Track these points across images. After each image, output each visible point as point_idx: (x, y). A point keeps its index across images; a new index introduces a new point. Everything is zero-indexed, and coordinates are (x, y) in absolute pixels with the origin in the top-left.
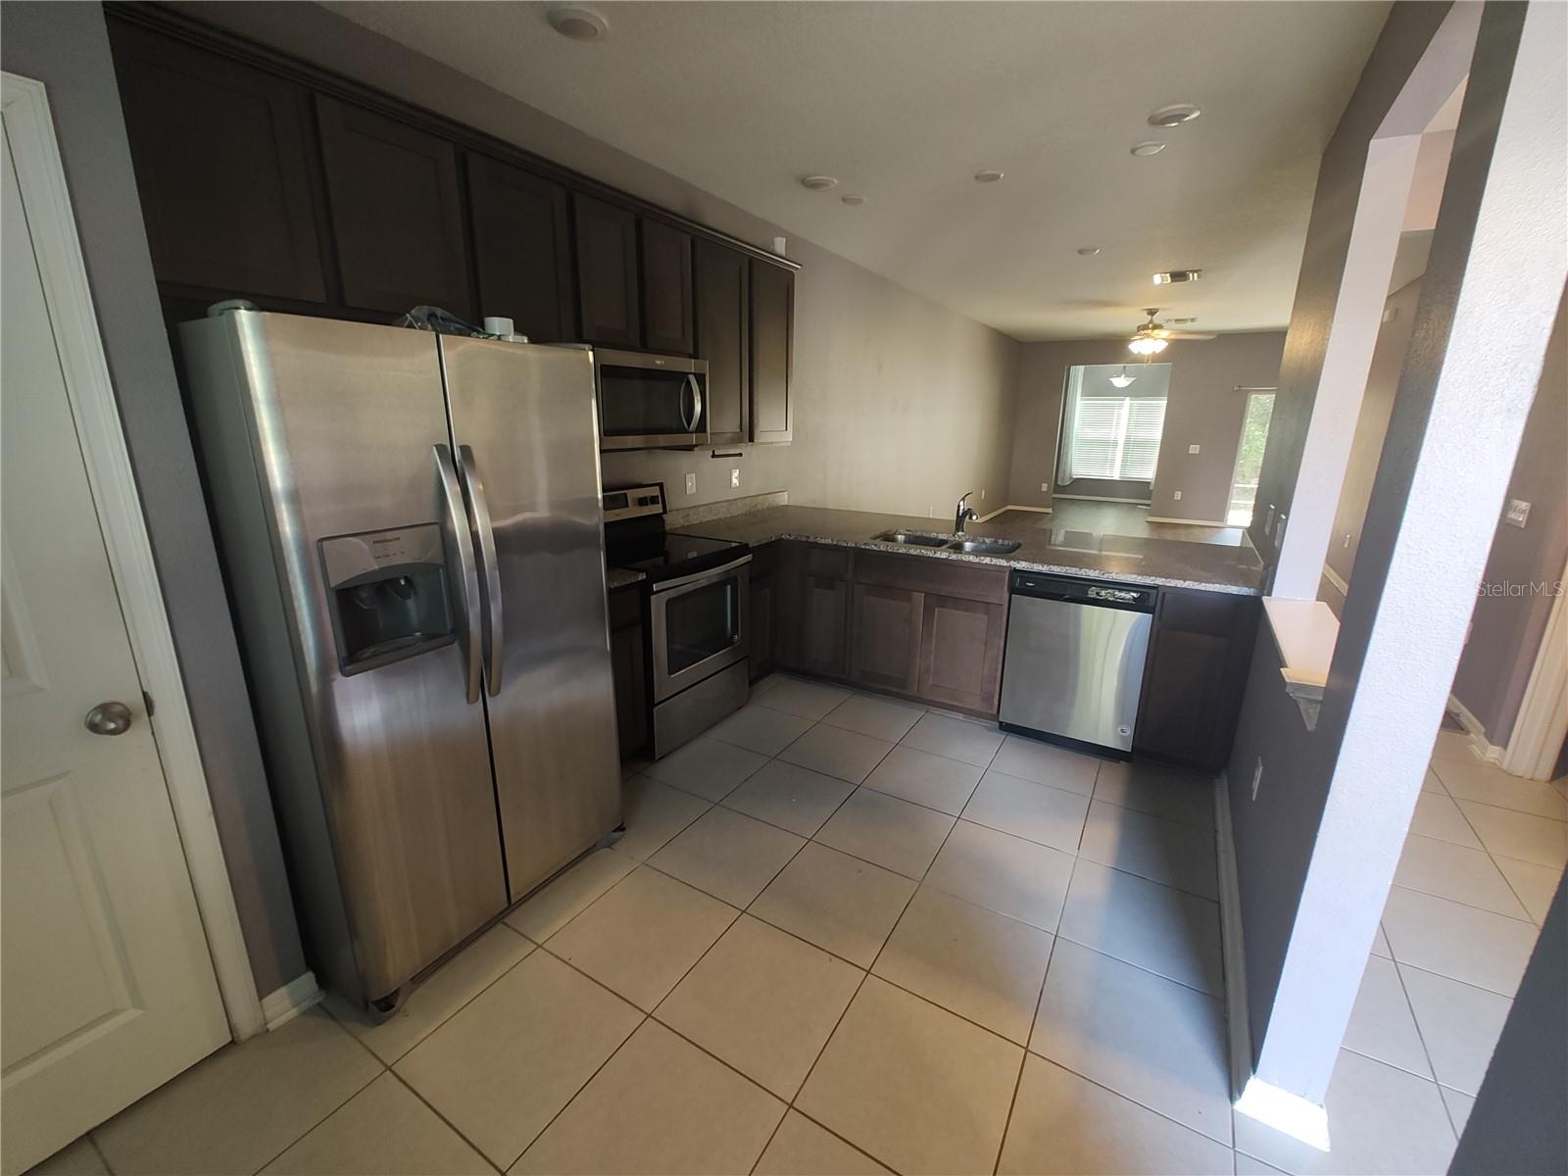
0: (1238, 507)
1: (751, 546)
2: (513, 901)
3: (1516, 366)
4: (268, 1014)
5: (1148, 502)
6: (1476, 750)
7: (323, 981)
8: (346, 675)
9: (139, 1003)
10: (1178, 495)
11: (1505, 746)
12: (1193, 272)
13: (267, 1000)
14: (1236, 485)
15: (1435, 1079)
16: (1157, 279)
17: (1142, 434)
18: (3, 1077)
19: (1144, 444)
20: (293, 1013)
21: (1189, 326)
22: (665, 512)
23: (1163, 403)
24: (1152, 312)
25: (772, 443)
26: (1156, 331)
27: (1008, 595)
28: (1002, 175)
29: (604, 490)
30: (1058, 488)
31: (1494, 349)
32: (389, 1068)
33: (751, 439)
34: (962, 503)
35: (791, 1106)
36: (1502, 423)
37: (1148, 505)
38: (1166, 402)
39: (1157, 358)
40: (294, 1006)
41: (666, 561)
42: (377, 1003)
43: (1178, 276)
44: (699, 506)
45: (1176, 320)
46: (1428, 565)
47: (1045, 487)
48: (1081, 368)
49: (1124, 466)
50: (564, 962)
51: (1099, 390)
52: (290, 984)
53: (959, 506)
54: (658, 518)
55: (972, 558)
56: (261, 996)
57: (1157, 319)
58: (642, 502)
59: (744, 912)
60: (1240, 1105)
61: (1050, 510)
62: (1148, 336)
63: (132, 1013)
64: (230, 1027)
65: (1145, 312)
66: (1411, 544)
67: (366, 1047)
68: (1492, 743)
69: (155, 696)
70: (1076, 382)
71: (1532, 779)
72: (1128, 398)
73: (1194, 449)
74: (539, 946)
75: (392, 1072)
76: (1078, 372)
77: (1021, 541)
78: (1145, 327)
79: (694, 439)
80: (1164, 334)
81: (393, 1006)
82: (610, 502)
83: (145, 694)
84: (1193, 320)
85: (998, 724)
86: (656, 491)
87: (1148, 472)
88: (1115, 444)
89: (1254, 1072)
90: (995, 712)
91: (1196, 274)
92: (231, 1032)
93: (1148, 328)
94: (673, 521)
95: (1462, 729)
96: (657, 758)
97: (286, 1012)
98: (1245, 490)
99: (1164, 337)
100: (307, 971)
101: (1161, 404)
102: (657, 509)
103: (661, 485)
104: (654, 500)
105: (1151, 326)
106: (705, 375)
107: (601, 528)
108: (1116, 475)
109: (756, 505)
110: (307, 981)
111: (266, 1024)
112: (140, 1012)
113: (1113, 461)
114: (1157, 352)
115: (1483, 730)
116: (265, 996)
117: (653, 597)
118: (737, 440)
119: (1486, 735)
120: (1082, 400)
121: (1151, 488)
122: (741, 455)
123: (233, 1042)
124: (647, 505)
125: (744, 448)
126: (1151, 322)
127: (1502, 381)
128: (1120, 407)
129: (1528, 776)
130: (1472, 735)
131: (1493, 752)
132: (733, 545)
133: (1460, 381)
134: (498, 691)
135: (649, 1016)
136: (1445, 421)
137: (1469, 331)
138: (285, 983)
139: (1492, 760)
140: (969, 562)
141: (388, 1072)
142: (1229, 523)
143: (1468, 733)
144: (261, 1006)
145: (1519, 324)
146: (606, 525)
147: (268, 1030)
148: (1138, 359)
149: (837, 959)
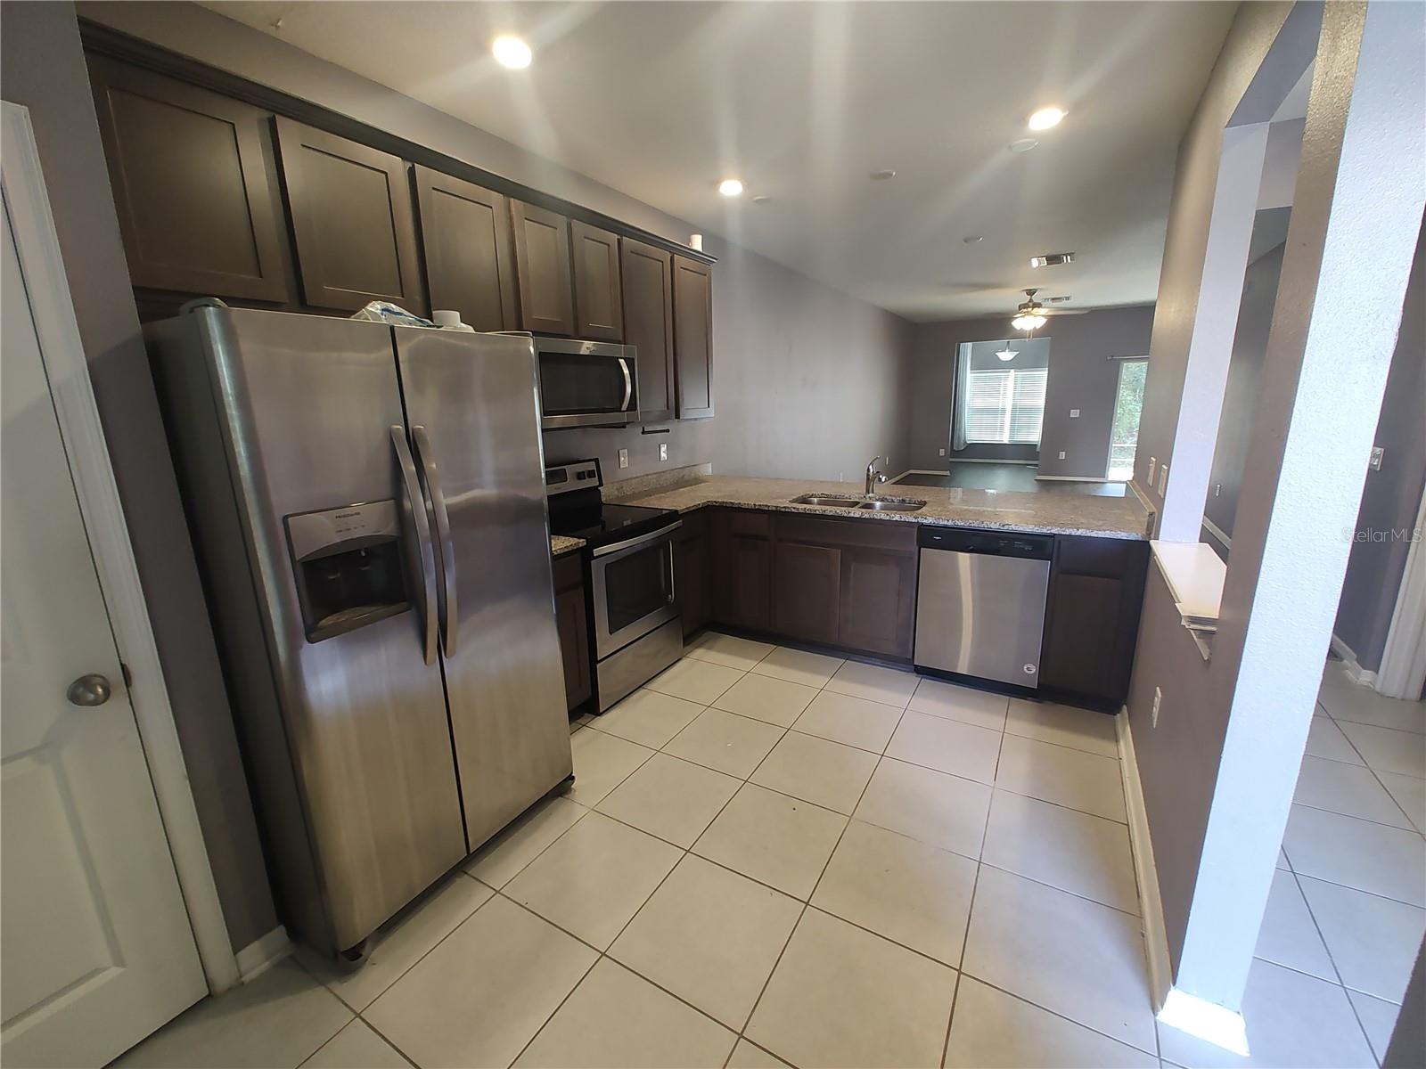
0: (1117, 464)
1: (680, 513)
2: (471, 852)
3: (1378, 317)
4: (243, 968)
5: (1036, 462)
6: (1350, 674)
7: (295, 934)
8: (311, 641)
9: (120, 962)
10: (1063, 455)
11: (1377, 671)
12: (1066, 255)
13: (242, 953)
14: (1114, 445)
15: (1341, 982)
16: (1035, 262)
17: (1027, 402)
18: (3, 1031)
19: (1029, 410)
20: (266, 965)
21: (1063, 304)
22: (601, 484)
23: (1044, 374)
24: (1031, 293)
25: (696, 419)
26: (1035, 310)
27: (917, 548)
28: (894, 174)
29: (546, 466)
30: (954, 453)
31: (1357, 302)
32: (358, 1016)
33: (678, 417)
34: (871, 467)
35: (741, 1036)
36: (1368, 368)
37: (1036, 465)
38: (1047, 372)
39: (1038, 333)
40: (267, 959)
41: (603, 527)
42: (346, 953)
43: (1053, 259)
44: (631, 479)
45: (1053, 299)
46: (1309, 501)
47: (942, 452)
48: (970, 344)
49: (1012, 430)
50: (521, 905)
51: (987, 364)
52: (263, 938)
53: (868, 470)
54: (595, 491)
55: (883, 516)
56: (236, 951)
57: (1036, 298)
58: (580, 476)
59: (688, 851)
60: (1163, 1016)
61: (948, 473)
62: (1028, 313)
63: (115, 971)
64: (207, 981)
65: (1025, 293)
66: (1293, 483)
67: (336, 995)
68: (1364, 668)
69: (133, 668)
70: (965, 356)
71: (1403, 699)
72: (1012, 371)
73: (1075, 413)
74: (498, 892)
75: (361, 1018)
76: (967, 348)
77: (926, 500)
78: (1025, 306)
79: (624, 417)
80: (1043, 311)
81: (361, 955)
82: (552, 477)
83: (123, 667)
84: (1068, 298)
85: (913, 667)
86: (592, 466)
87: (1034, 436)
88: (1004, 411)
89: (1174, 984)
90: (910, 657)
91: (1069, 257)
92: (208, 986)
93: (1029, 307)
94: (607, 493)
95: (1337, 657)
96: (601, 711)
97: (260, 965)
98: (1122, 449)
99: (1044, 314)
100: (279, 925)
101: (1043, 375)
102: (594, 482)
103: (596, 461)
104: (591, 474)
105: (1031, 304)
106: (633, 359)
107: (546, 502)
108: (1005, 439)
109: (684, 476)
110: (279, 933)
111: (241, 977)
112: (120, 970)
113: (1002, 427)
114: (1038, 327)
115: (1355, 656)
116: (239, 951)
117: (592, 562)
118: (663, 418)
119: (1357, 660)
120: (971, 373)
121: (1038, 450)
122: (668, 431)
123: (209, 995)
124: (585, 479)
125: (672, 425)
126: (1031, 301)
127: (1366, 330)
128: (1007, 377)
129: (1399, 696)
130: (1345, 661)
131: (1366, 676)
132: (664, 512)
133: (1328, 332)
134: (454, 653)
135: (603, 954)
136: (1316, 369)
137: (1333, 288)
138: (258, 937)
139: (1365, 684)
140: (881, 519)
141: (358, 1019)
142: (1110, 479)
143: (1342, 659)
144: (237, 961)
145: (1379, 279)
146: (550, 497)
147: (243, 983)
148: (1020, 335)
149: (777, 893)
